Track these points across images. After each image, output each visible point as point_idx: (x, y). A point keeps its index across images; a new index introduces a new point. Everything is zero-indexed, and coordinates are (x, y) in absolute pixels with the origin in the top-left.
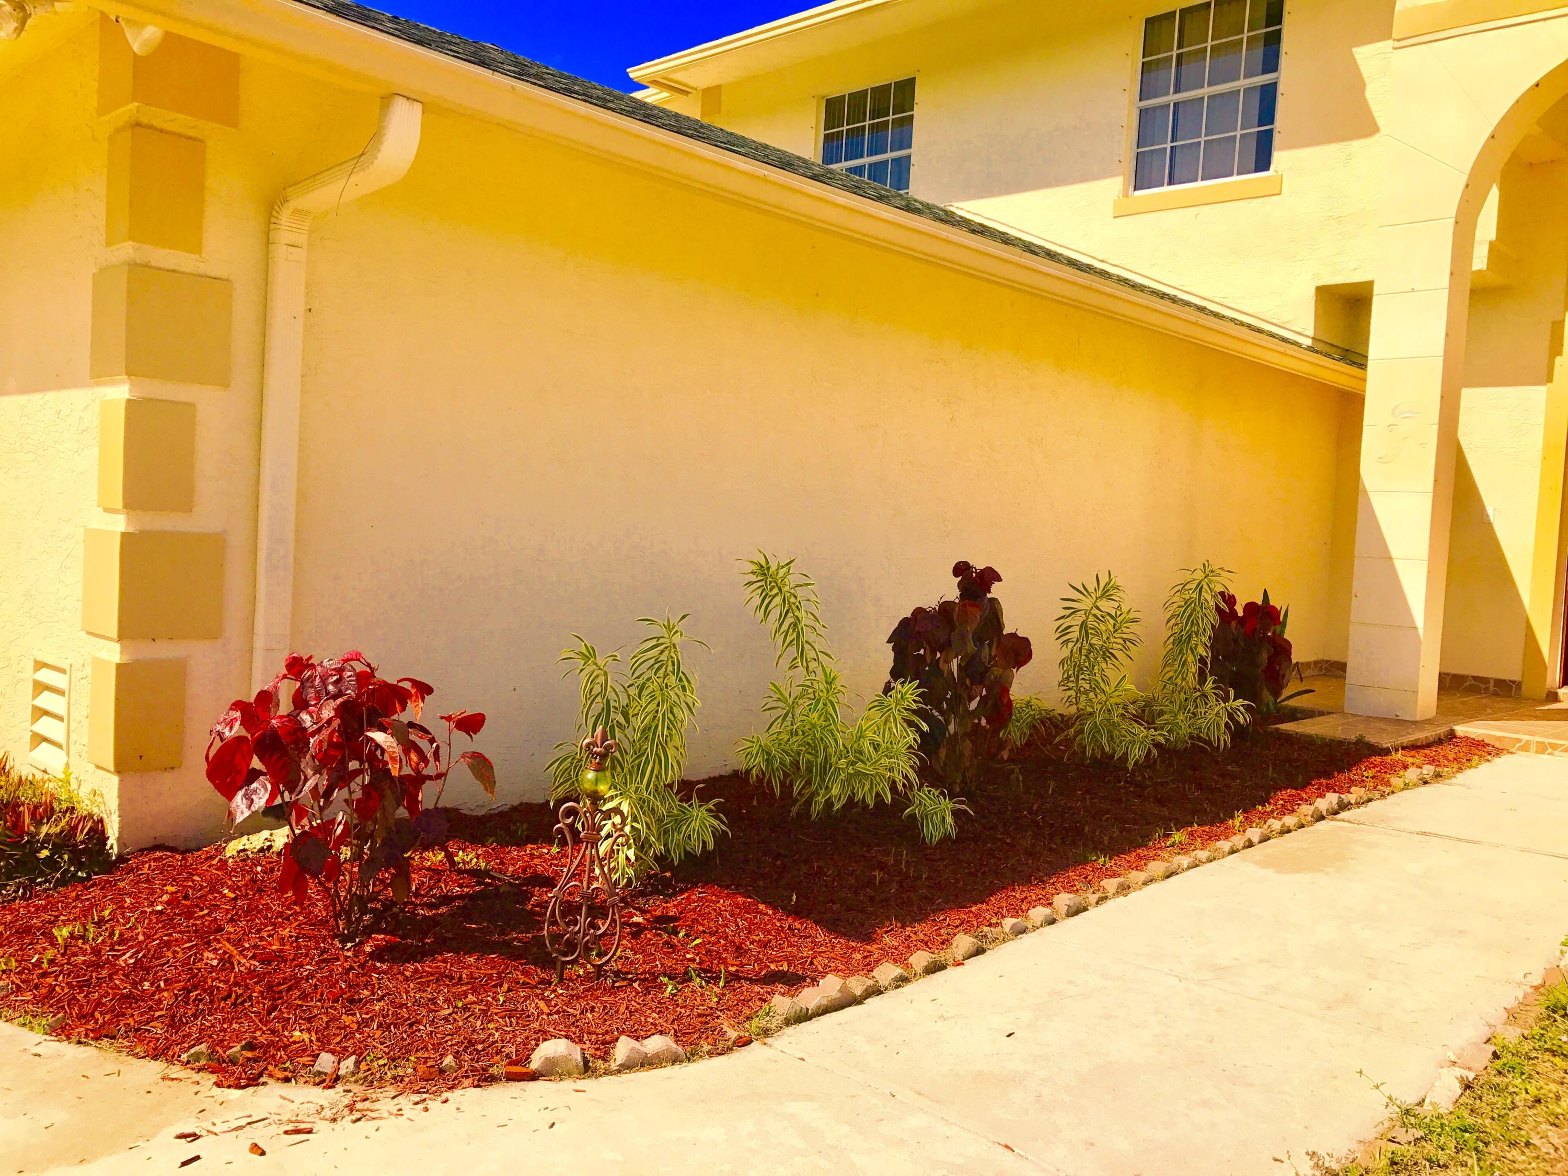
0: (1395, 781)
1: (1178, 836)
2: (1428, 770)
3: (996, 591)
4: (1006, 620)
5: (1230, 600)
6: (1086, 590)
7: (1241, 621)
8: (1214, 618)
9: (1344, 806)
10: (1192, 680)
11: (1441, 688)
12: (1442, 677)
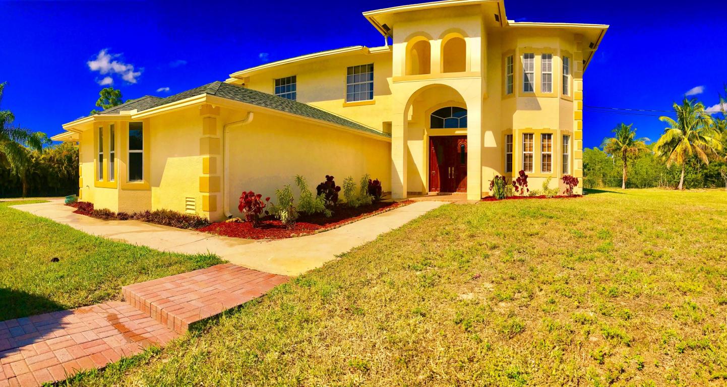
0: (399, 206)
1: (365, 214)
2: (404, 204)
3: (334, 180)
4: (336, 184)
5: (371, 180)
6: (347, 179)
7: (373, 184)
8: (368, 183)
9: (390, 210)
10: (365, 194)
11: (407, 194)
12: (408, 192)
